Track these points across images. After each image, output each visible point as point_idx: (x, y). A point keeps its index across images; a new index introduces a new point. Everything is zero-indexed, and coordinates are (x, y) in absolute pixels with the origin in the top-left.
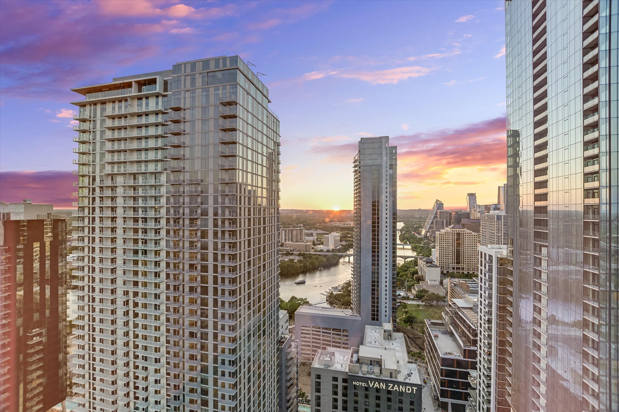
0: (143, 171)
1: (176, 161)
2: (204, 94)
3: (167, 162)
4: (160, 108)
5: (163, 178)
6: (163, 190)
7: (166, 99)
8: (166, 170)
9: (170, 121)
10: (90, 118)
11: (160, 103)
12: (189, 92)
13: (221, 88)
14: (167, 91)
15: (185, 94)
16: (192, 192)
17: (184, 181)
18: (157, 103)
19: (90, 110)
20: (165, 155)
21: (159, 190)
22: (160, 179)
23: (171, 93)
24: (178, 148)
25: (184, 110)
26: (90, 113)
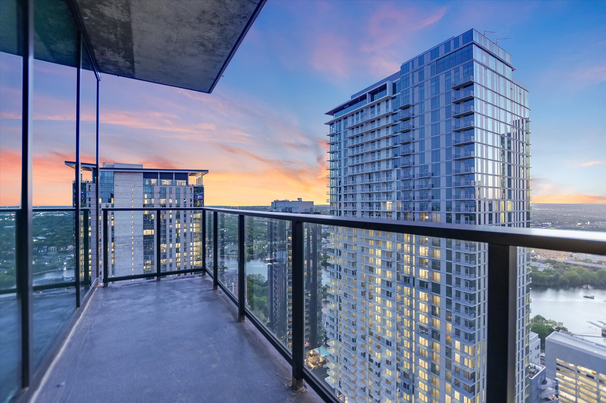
0: (377, 170)
1: (405, 158)
2: (434, 84)
3: (397, 160)
4: (390, 110)
5: (394, 175)
6: (394, 186)
7: (395, 100)
8: (396, 167)
9: (400, 120)
10: (337, 132)
11: (390, 106)
12: (418, 87)
13: (453, 72)
14: (396, 93)
15: (413, 90)
16: (422, 186)
17: (414, 176)
18: (387, 107)
19: (337, 126)
20: (395, 154)
21: (391, 186)
22: (391, 176)
23: (400, 93)
24: (408, 145)
25: (413, 106)
26: (337, 129)
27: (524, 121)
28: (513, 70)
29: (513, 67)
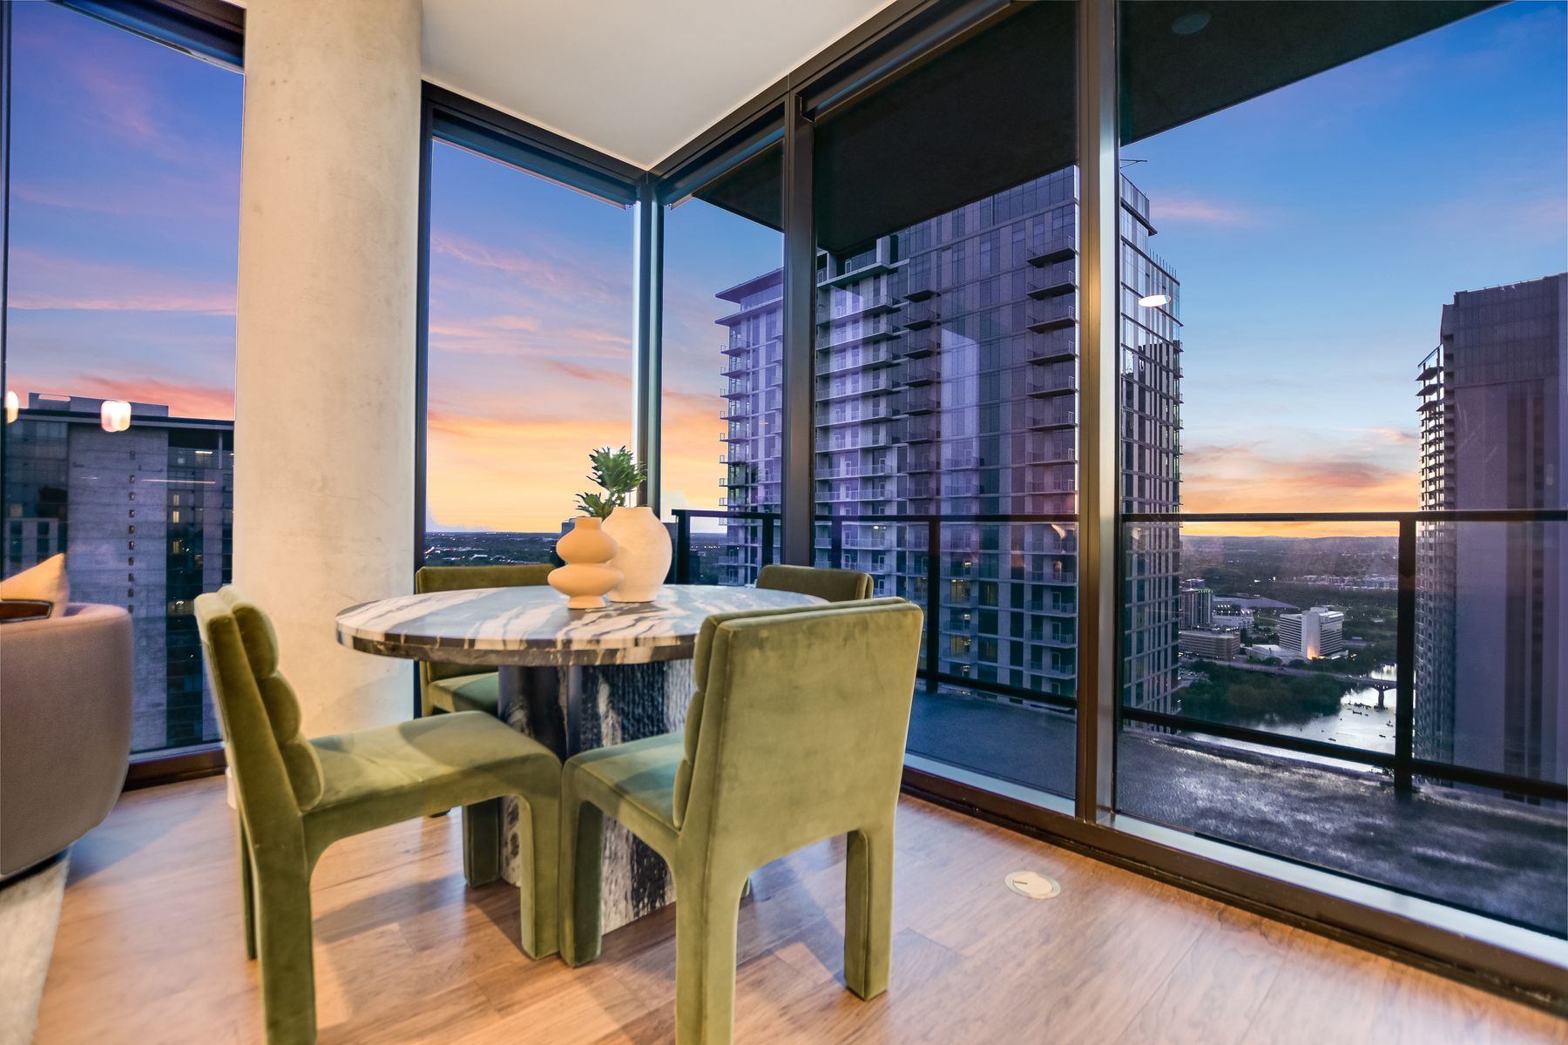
0: (849, 446)
1: (919, 419)
2: (987, 246)
3: (899, 423)
4: (884, 300)
5: (892, 461)
6: (891, 488)
7: (895, 278)
8: (896, 440)
9: (907, 326)
10: (748, 346)
11: (883, 291)
12: (950, 251)
13: (1029, 223)
14: (897, 261)
15: (939, 257)
17: (938, 464)
18: (877, 291)
19: (748, 330)
20: (895, 408)
21: (883, 487)
22: (883, 462)
23: (907, 261)
24: (927, 388)
25: (939, 295)
26: (748, 336)
27: (1171, 348)
28: (1150, 234)
29: (1152, 224)
